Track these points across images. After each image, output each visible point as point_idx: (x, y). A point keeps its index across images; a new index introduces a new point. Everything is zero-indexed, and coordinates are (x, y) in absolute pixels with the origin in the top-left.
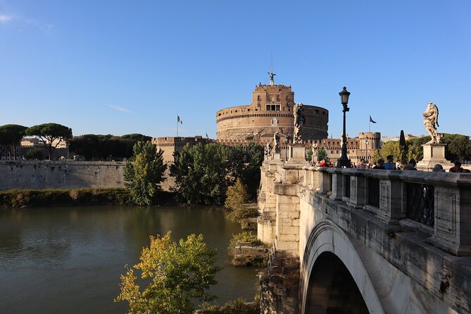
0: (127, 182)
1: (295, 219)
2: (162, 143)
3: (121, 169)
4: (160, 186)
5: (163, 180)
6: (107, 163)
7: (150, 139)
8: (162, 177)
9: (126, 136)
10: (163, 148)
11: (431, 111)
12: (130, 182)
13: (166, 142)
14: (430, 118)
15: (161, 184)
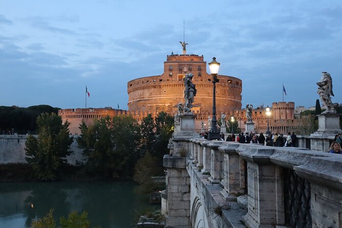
0: (29, 157)
1: (185, 193)
2: (70, 114)
3: (23, 143)
4: (66, 160)
5: (69, 154)
6: (8, 136)
7: (56, 110)
8: (68, 150)
9: (32, 107)
10: (69, 120)
11: (325, 80)
12: (32, 157)
13: (73, 114)
14: (324, 87)
15: (68, 158)
